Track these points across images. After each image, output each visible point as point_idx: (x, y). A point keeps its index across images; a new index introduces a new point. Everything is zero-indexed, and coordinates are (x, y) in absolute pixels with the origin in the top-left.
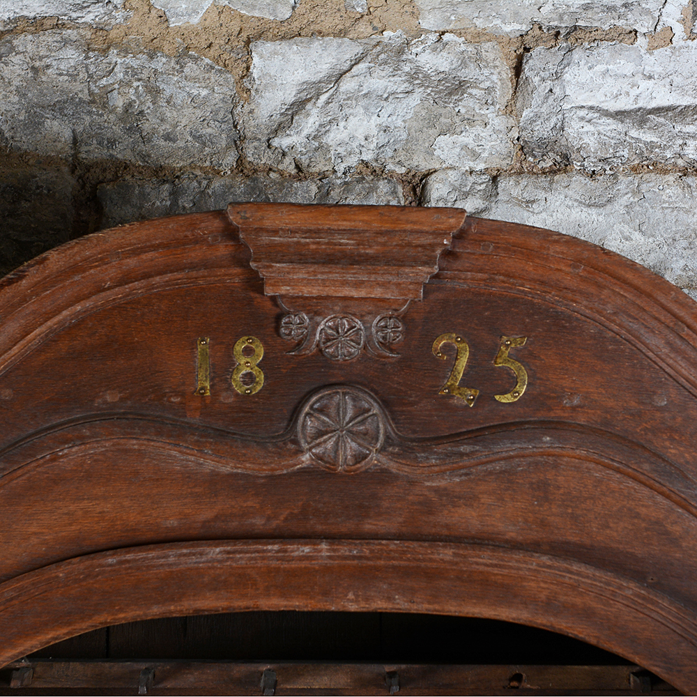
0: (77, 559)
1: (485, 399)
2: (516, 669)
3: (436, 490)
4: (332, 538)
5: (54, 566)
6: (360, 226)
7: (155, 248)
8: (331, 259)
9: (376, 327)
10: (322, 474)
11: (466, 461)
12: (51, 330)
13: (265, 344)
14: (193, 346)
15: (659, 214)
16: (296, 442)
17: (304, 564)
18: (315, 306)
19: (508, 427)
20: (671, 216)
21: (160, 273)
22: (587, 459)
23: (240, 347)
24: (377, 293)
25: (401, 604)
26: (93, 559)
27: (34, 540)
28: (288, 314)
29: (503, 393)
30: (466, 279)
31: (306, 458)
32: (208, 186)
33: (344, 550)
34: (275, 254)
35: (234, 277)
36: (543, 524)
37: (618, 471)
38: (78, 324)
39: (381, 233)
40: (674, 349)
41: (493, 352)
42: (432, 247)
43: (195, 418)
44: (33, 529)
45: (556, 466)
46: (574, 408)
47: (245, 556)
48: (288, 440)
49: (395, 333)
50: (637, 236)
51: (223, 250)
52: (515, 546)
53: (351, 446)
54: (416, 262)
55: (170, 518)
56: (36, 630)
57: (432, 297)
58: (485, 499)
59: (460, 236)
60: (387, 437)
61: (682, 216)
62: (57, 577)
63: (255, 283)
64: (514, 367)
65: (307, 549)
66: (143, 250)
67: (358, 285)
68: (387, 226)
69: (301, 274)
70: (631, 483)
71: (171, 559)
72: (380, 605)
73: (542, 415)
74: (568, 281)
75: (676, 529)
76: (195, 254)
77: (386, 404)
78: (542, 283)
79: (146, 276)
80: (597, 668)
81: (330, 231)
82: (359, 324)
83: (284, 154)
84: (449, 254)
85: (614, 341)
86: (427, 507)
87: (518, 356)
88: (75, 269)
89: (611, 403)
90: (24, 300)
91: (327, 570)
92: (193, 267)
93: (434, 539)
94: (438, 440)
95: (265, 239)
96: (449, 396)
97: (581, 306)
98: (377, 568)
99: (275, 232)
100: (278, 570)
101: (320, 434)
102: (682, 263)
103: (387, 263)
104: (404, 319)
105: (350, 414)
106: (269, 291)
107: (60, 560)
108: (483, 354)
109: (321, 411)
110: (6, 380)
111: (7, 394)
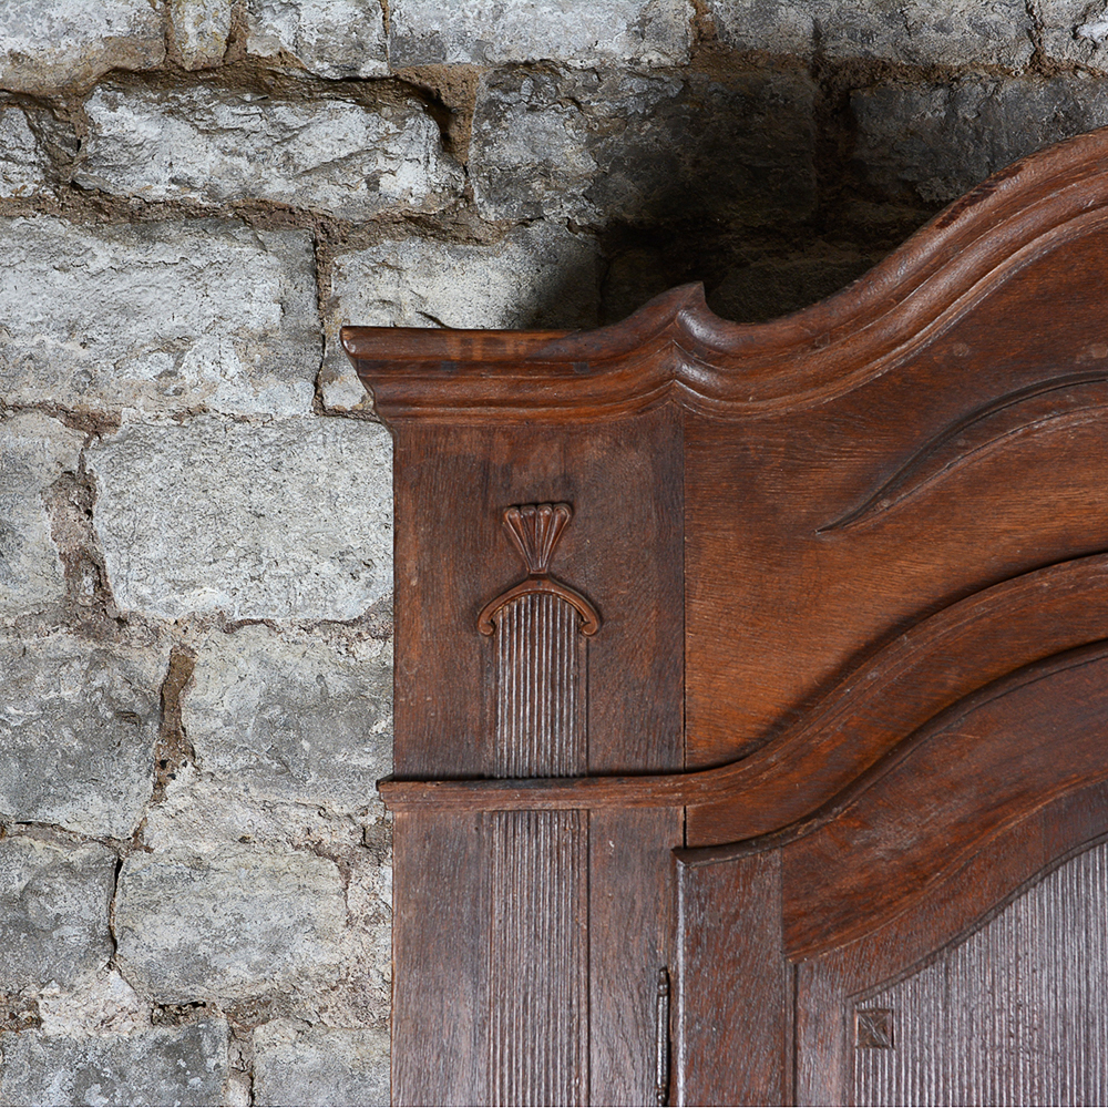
0: (1068, 564)
5: (1036, 573)
26: (1087, 563)
27: (1005, 540)
32: (996, 91)
44: (1004, 526)
62: (1042, 587)
83: (1095, 47)
88: (1053, 182)
107: (1042, 566)
110: (959, 331)
111: (961, 349)
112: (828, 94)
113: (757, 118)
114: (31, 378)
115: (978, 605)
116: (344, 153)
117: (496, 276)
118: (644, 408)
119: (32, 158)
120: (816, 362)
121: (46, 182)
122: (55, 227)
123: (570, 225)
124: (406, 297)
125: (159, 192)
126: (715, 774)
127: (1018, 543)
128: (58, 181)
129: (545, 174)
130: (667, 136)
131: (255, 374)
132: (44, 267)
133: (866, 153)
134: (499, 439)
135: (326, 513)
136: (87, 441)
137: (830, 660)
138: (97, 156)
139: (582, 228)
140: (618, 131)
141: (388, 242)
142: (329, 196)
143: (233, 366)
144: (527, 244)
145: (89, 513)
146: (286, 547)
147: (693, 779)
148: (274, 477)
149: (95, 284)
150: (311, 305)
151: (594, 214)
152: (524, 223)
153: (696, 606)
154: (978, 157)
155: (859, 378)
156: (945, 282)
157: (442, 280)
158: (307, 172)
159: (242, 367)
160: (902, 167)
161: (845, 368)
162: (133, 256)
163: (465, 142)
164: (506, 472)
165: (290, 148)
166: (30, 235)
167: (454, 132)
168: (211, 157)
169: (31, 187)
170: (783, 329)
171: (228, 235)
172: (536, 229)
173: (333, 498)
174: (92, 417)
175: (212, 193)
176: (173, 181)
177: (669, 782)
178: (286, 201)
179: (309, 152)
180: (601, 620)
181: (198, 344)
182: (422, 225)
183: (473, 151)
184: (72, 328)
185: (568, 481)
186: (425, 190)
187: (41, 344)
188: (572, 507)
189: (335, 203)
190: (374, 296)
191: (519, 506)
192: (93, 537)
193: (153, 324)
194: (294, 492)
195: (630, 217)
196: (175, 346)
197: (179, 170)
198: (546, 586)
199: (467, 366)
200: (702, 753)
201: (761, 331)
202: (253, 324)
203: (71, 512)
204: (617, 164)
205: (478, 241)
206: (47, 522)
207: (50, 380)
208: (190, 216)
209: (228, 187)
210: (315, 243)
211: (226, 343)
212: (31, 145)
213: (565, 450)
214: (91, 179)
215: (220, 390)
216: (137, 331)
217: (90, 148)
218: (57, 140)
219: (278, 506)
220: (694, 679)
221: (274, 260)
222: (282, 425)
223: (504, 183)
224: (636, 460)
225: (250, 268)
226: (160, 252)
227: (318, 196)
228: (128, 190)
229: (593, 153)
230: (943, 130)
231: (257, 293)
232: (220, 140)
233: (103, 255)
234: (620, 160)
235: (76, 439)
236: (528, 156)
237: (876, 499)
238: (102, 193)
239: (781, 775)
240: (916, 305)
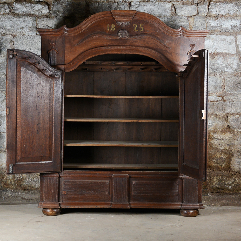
1: (138, 31)
2: (141, 62)
3: (133, 41)
4: (122, 46)
6: (125, 12)
7: (103, 15)
8: (122, 16)
9: (127, 23)
10: (121, 39)
11: (136, 38)
12: (92, 24)
13: (115, 25)
14: (107, 25)
15: (161, 7)
16: (118, 36)
17: (119, 49)
18: (120, 21)
19: (141, 34)
20: (163, 7)
21: (104, 17)
22: (149, 37)
23: (112, 25)
24: (127, 19)
25: (129, 53)
26: (97, 48)
28: (117, 22)
29: (140, 30)
30: (137, 18)
31: (119, 37)
32: (103, 3)
33: (123, 47)
34: (116, 15)
35: (111, 18)
36: (144, 44)
37: (152, 39)
38: (95, 23)
39: (127, 13)
40: (159, 25)
41: (139, 26)
42: (133, 15)
43: (107, 33)
44: (90, 45)
45: (146, 38)
46: (148, 32)
47: (113, 48)
48: (117, 35)
49: (129, 24)
50: (158, 10)
51: (110, 15)
52: (141, 47)
53: (124, 36)
54: (131, 16)
55: (105, 44)
56: (91, 55)
57: (133, 20)
58: (138, 42)
59: (136, 13)
60: (128, 35)
61: (164, 7)
62: (93, 50)
63: (114, 18)
64: (142, 27)
65: (119, 47)
66: (102, 15)
67: (125, 19)
68: (128, 12)
69: (119, 17)
70: (154, 40)
71: (105, 48)
72: (127, 53)
73: (144, 33)
74: (147, 18)
75: (159, 45)
76: (107, 15)
77: (128, 32)
78: (145, 18)
79: (102, 18)
80: (151, 62)
81: (122, 13)
82: (125, 23)
84: (135, 15)
85: (152, 25)
86: (132, 43)
87: (142, 26)
88: (95, 17)
89: (152, 31)
90: (89, 20)
91: (121, 49)
92: (107, 17)
93: (133, 46)
94: (133, 35)
95: (115, 14)
96: (135, 31)
97: (149, 21)
98: (127, 49)
99: (116, 13)
100: (116, 49)
101: (121, 35)
102: (164, 14)
103: (128, 16)
104: (130, 22)
105: (124, 33)
106: (115, 19)
107: (93, 48)
108: (138, 26)
109: (121, 32)
110: (87, 29)
111: (87, 30)
112: (87, 4)
113: (79, 6)
114: (8, 31)
115: (88, 51)
116: (39, 9)
117: (54, 21)
118: (62, 35)
119: (8, 9)
120: (75, 32)
121: (9, 12)
122: (10, 16)
123: (61, 16)
124: (45, 24)
125: (20, 13)
126: (67, 65)
127: (92, 46)
128: (10, 12)
129: (58, 11)
130: (70, 8)
131: (30, 31)
132: (9, 20)
133: (90, 9)
134: (50, 37)
135: (37, 45)
136: (13, 38)
137: (76, 56)
138: (14, 9)
139: (62, 17)
140: (66, 7)
141: (43, 18)
142: (37, 13)
143: (28, 30)
144: (57, 18)
145: (14, 45)
146: (33, 48)
147: (65, 65)
148: (32, 41)
149: (14, 22)
150: (35, 24)
151: (63, 15)
152: (56, 16)
153: (66, 51)
154: (101, 10)
155: (79, 33)
156: (86, 25)
157: (48, 22)
158: (35, 11)
159: (29, 30)
160: (93, 11)
161: (78, 32)
162: (18, 19)
163: (51, 8)
164: (50, 40)
165: (33, 9)
166: (8, 17)
167: (50, 7)
168: (25, 9)
169: (8, 12)
170: (72, 29)
171: (27, 17)
172: (57, 17)
173: (37, 43)
174: (14, 35)
175: (26, 13)
176: (22, 12)
177: (63, 65)
178: (33, 14)
179: (35, 9)
180: (58, 52)
181: (24, 28)
182: (46, 16)
183: (51, 9)
184: (12, 26)
185: (55, 41)
186: (47, 13)
187: (9, 28)
188: (56, 43)
189: (38, 14)
190: (42, 23)
191: (51, 43)
192: (14, 47)
193: (20, 26)
194: (34, 43)
195: (67, 16)
196: (22, 28)
197: (22, 11)
198: (53, 50)
199: (47, 31)
200: (66, 63)
201: (71, 29)
202: (30, 26)
203: (12, 44)
204: (65, 10)
205: (52, 18)
206: (10, 45)
207: (10, 32)
208: (23, 15)
209: (27, 12)
210: (36, 18)
211: (27, 28)
212: (8, 8)
213: (55, 38)
214: (14, 11)
215: (26, 33)
216: (18, 27)
217: (14, 8)
218: (10, 7)
219: (32, 44)
220: (65, 57)
221: (32, 20)
222: (33, 36)
223: (55, 12)
224: (61, 39)
225: (29, 21)
226: (21, 19)
227: (36, 13)
228: (17, 13)
229: (63, 9)
230: (98, 7)
231: (30, 23)
232: (26, 8)
233: (15, 19)
234: (66, 10)
235: (12, 37)
236: (57, 10)
237: (80, 43)
238: (15, 13)
239: (72, 65)
240: (84, 27)
